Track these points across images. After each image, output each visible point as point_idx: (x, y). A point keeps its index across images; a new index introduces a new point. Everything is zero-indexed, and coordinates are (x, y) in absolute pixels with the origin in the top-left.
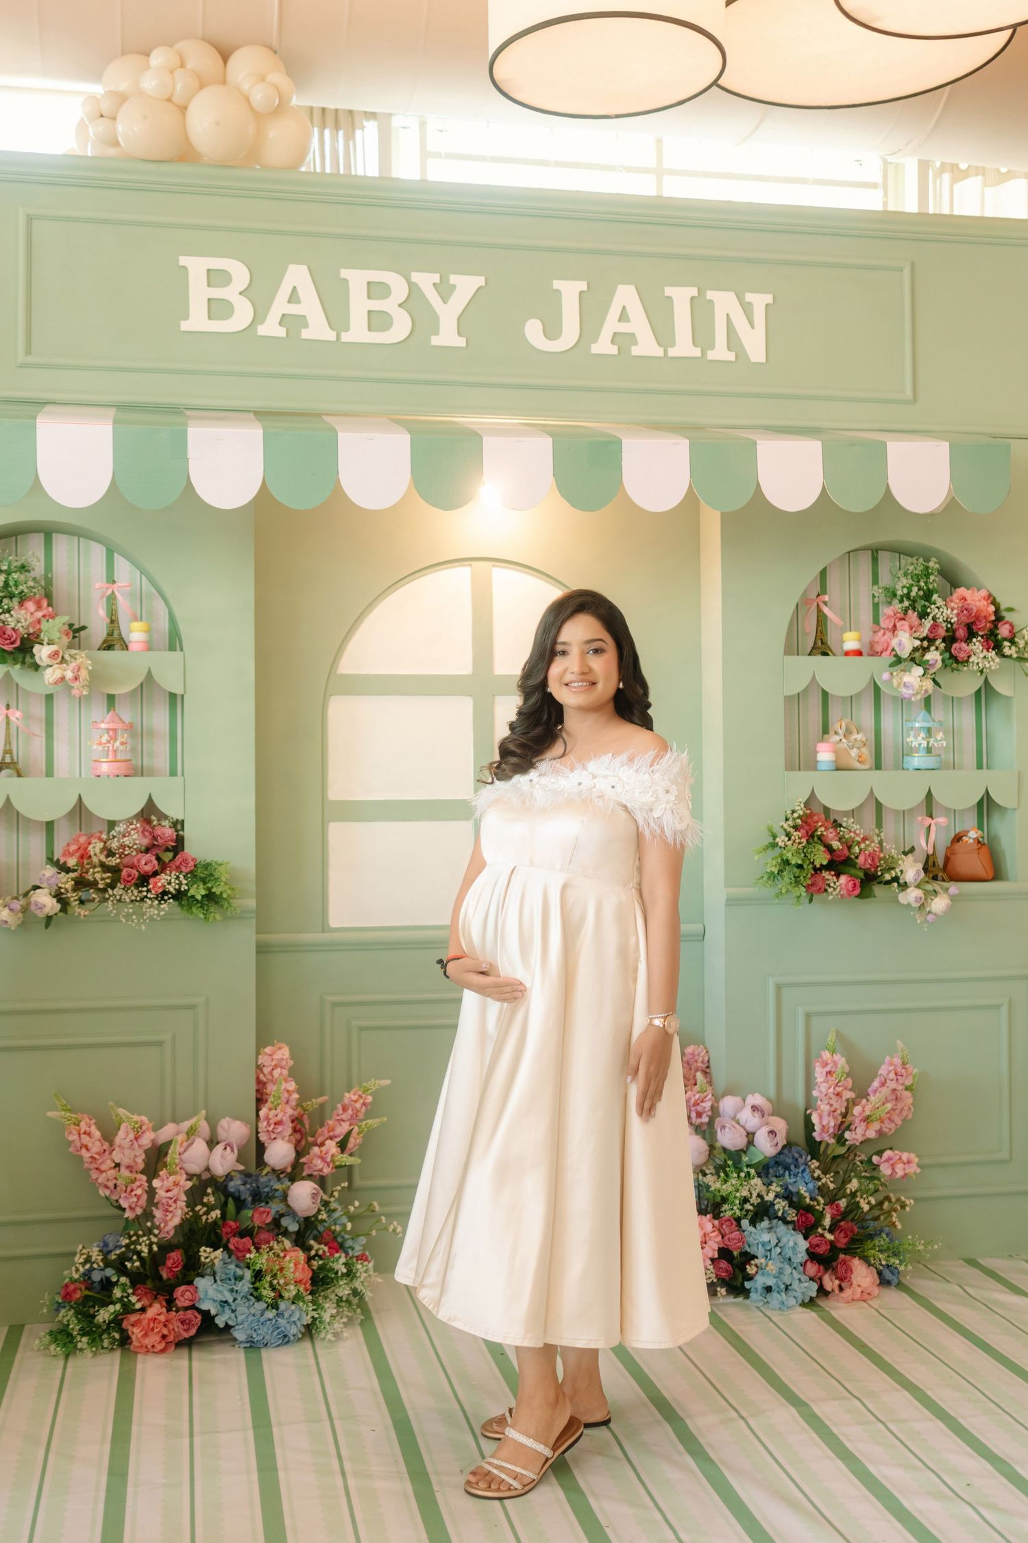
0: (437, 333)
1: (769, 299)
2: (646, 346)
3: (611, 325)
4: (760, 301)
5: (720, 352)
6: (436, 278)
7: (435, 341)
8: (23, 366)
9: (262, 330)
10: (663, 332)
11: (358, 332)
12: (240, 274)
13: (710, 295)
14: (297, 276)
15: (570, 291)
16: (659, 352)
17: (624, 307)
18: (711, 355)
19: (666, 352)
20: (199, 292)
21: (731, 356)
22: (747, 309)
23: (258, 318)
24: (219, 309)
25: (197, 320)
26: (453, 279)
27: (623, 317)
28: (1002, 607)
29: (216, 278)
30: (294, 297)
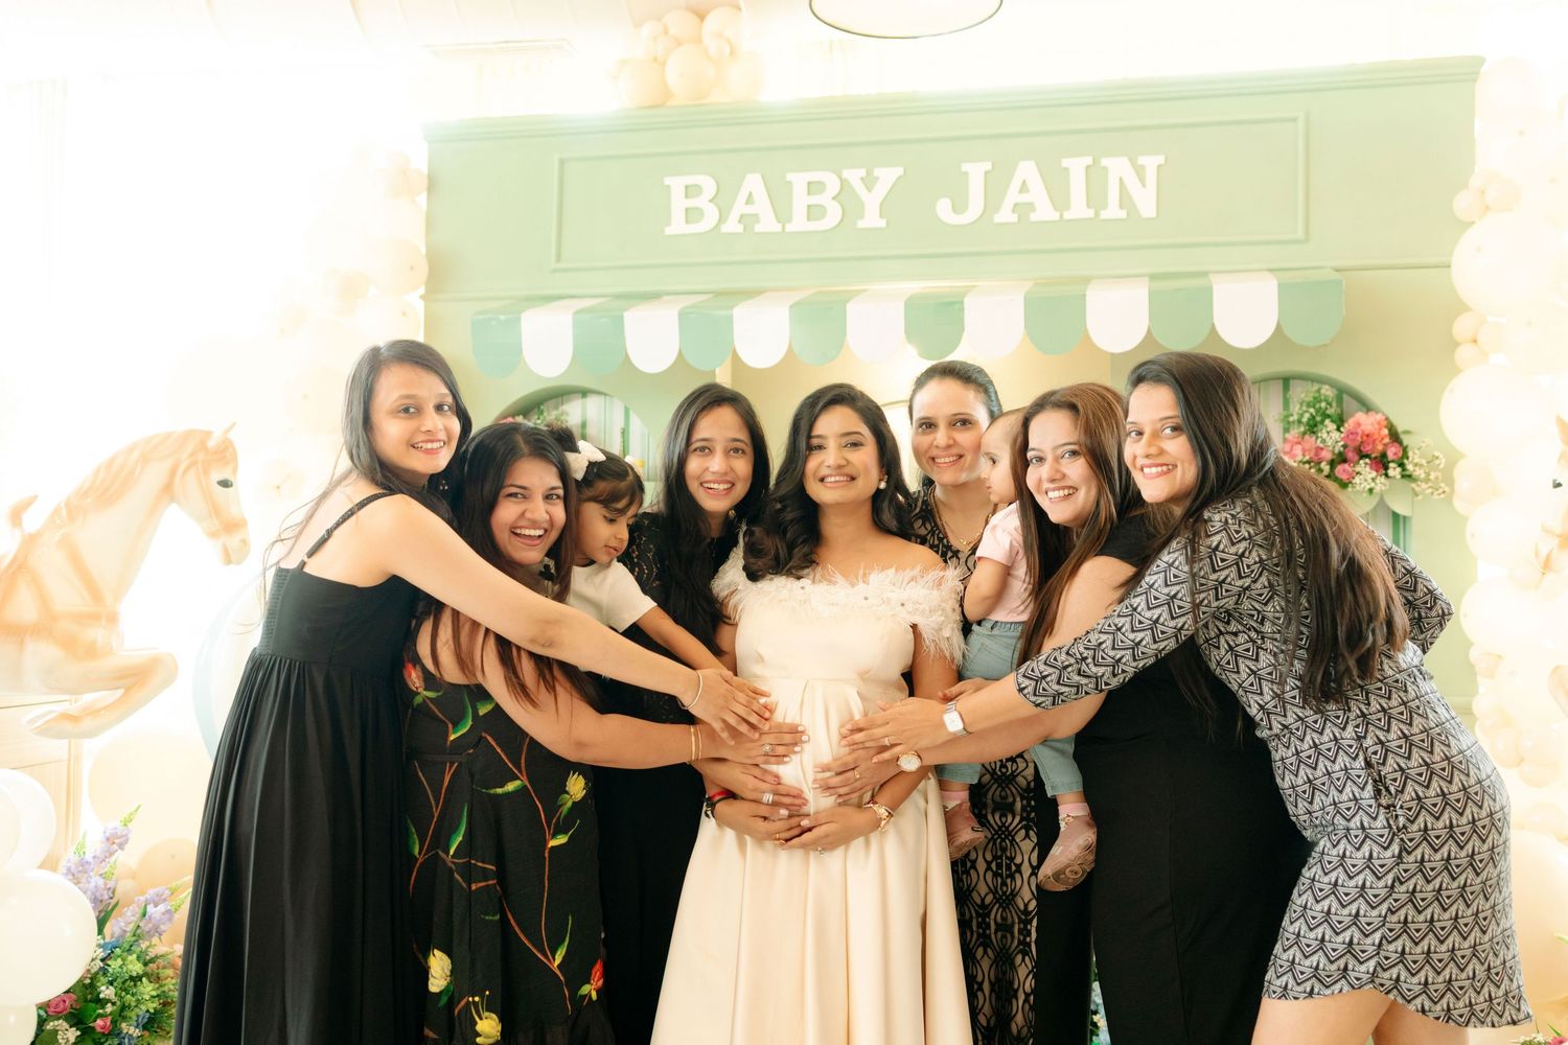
0: (862, 217)
1: (1161, 159)
2: (1044, 212)
3: (1013, 196)
4: (1151, 162)
5: (1113, 211)
6: (863, 172)
7: (861, 224)
8: (554, 271)
9: (725, 229)
10: (1060, 200)
11: (799, 223)
12: (709, 186)
13: (1104, 162)
14: (753, 183)
15: (976, 171)
16: (1056, 216)
17: (1024, 181)
18: (1104, 215)
19: (1061, 216)
20: (679, 203)
21: (1123, 214)
22: (1140, 171)
23: (722, 219)
24: (691, 215)
25: (677, 226)
26: (877, 172)
27: (1024, 188)
28: (1400, 429)
29: (691, 191)
30: (750, 200)
